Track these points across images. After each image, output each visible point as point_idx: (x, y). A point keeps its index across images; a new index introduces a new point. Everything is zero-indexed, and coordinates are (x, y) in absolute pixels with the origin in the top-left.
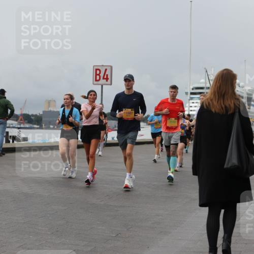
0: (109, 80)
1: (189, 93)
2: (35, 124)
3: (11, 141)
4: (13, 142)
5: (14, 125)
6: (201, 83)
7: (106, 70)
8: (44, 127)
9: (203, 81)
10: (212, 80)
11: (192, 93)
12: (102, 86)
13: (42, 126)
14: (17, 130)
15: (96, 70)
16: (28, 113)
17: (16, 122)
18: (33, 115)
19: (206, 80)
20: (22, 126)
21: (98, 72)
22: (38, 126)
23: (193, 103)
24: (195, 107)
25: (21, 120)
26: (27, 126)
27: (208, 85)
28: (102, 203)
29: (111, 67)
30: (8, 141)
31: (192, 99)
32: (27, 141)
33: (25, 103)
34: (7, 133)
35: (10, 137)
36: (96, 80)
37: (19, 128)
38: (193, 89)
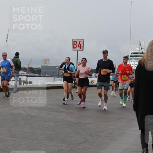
0: (82, 48)
1: (129, 56)
2: (37, 74)
3: (22, 83)
4: (23, 84)
5: (24, 74)
6: (137, 50)
7: (80, 42)
8: (42, 75)
9: (138, 49)
10: (143, 48)
11: (131, 56)
12: (77, 51)
13: (41, 75)
14: (26, 77)
15: (74, 41)
16: (32, 67)
17: (25, 73)
18: (35, 68)
19: (140, 48)
20: (29, 75)
21: (75, 43)
22: (39, 75)
23: (132, 62)
24: (133, 64)
25: (28, 71)
26: (32, 75)
27: (141, 52)
28: (77, 122)
29: (83, 40)
30: (20, 84)
31: (131, 59)
32: (32, 83)
33: (31, 61)
34: (20, 79)
35: (22, 81)
36: (74, 48)
37: (27, 76)
38: (131, 54)
